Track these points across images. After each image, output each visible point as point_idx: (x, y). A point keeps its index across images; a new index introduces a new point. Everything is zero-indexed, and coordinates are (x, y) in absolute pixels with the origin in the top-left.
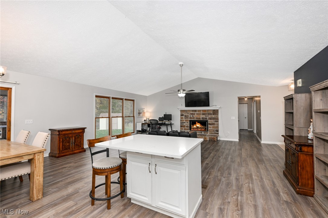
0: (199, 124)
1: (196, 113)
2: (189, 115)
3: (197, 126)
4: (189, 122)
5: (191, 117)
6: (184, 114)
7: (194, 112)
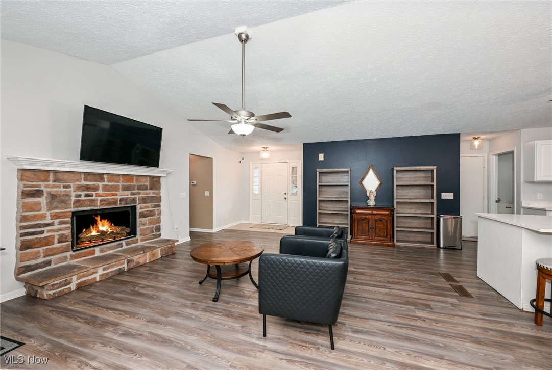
0: (105, 222)
1: (100, 184)
2: (73, 194)
3: (101, 228)
4: (69, 219)
5: (83, 198)
6: (45, 190)
7: (95, 181)
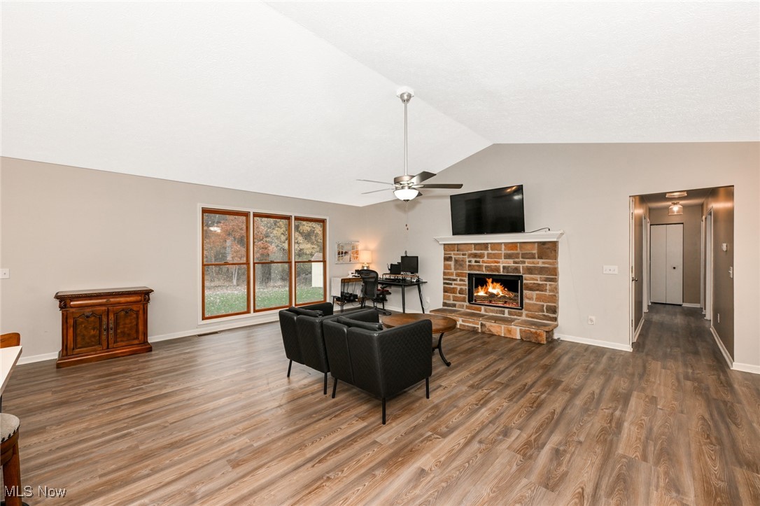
0: (498, 285)
1: (486, 252)
2: (467, 260)
3: (491, 290)
4: (466, 279)
5: (473, 263)
6: (453, 256)
7: (482, 250)
